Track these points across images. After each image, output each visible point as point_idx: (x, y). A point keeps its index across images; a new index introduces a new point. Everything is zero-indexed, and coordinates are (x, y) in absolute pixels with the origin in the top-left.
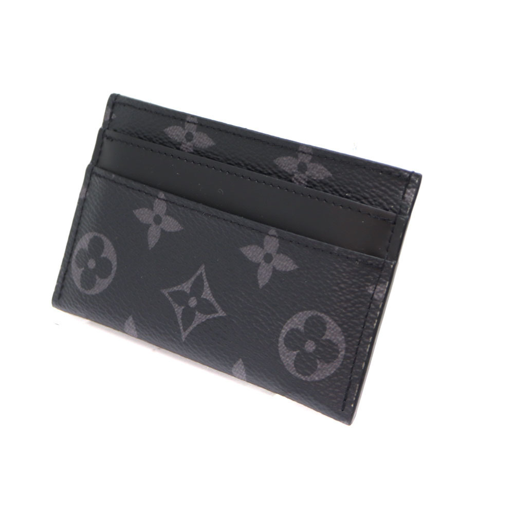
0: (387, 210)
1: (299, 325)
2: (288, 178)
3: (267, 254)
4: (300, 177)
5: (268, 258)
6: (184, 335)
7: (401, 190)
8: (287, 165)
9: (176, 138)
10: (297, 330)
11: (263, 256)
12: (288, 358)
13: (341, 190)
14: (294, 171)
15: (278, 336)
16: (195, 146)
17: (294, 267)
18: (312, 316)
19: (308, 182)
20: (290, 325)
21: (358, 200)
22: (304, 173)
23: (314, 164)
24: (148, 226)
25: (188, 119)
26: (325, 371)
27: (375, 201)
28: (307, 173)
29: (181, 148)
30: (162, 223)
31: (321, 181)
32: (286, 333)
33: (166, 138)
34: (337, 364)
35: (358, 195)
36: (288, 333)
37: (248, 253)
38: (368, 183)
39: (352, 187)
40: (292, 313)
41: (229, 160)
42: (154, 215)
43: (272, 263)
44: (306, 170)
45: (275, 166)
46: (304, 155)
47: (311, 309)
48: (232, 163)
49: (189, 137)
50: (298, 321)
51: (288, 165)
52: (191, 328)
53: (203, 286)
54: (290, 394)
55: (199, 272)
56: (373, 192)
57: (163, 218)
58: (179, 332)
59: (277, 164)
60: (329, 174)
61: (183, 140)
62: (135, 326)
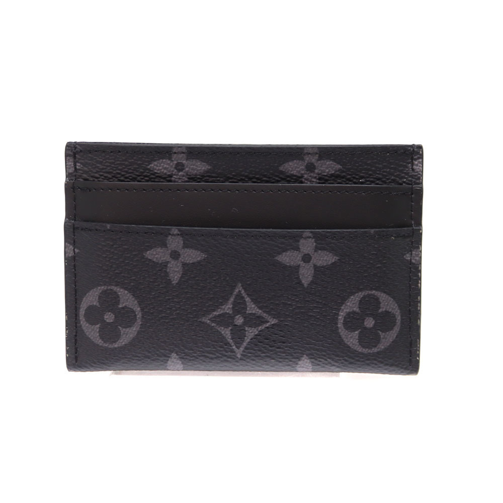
0: (401, 184)
1: (354, 307)
2: (298, 180)
3: (305, 255)
4: (310, 176)
5: (307, 258)
6: (239, 353)
7: (409, 163)
8: (294, 169)
9: (165, 171)
10: (354, 313)
11: (301, 259)
12: (352, 339)
13: (354, 178)
14: (303, 172)
15: (336, 324)
16: (189, 174)
17: (335, 259)
18: (364, 296)
19: (320, 179)
20: (345, 310)
21: (372, 182)
22: (314, 172)
23: (322, 162)
24: (165, 264)
25: (174, 150)
26: (388, 338)
27: (388, 179)
28: (316, 171)
29: (173, 179)
30: (182, 257)
31: (332, 175)
32: (343, 319)
33: (152, 174)
34: (397, 329)
35: (372, 178)
36: (345, 317)
37: (284, 259)
38: (377, 165)
39: (363, 173)
40: (344, 300)
41: (231, 178)
42: (170, 251)
43: (312, 261)
44: (315, 169)
45: (282, 172)
46: (310, 156)
47: (361, 290)
48: (235, 181)
49: (180, 167)
50: (352, 304)
51: (296, 168)
52: (245, 344)
53: (244, 303)
54: (359, 369)
55: (237, 290)
56: (384, 172)
57: (181, 252)
58: (232, 351)
59: (284, 170)
60: (339, 167)
61: (173, 171)
62: (181, 361)
